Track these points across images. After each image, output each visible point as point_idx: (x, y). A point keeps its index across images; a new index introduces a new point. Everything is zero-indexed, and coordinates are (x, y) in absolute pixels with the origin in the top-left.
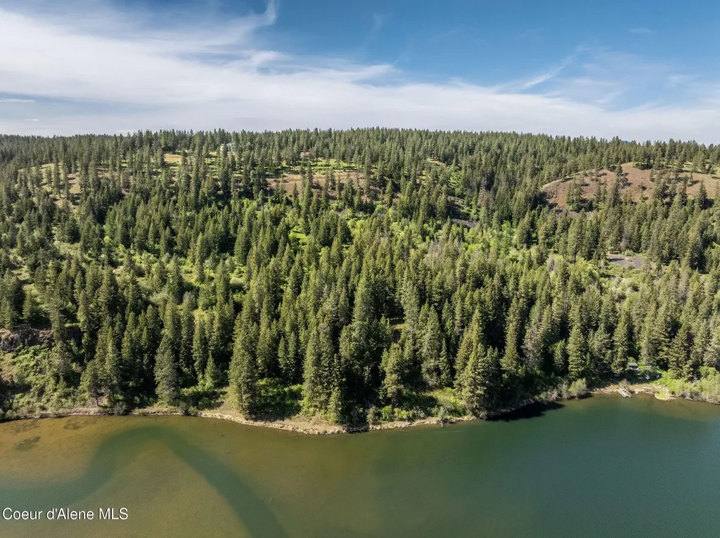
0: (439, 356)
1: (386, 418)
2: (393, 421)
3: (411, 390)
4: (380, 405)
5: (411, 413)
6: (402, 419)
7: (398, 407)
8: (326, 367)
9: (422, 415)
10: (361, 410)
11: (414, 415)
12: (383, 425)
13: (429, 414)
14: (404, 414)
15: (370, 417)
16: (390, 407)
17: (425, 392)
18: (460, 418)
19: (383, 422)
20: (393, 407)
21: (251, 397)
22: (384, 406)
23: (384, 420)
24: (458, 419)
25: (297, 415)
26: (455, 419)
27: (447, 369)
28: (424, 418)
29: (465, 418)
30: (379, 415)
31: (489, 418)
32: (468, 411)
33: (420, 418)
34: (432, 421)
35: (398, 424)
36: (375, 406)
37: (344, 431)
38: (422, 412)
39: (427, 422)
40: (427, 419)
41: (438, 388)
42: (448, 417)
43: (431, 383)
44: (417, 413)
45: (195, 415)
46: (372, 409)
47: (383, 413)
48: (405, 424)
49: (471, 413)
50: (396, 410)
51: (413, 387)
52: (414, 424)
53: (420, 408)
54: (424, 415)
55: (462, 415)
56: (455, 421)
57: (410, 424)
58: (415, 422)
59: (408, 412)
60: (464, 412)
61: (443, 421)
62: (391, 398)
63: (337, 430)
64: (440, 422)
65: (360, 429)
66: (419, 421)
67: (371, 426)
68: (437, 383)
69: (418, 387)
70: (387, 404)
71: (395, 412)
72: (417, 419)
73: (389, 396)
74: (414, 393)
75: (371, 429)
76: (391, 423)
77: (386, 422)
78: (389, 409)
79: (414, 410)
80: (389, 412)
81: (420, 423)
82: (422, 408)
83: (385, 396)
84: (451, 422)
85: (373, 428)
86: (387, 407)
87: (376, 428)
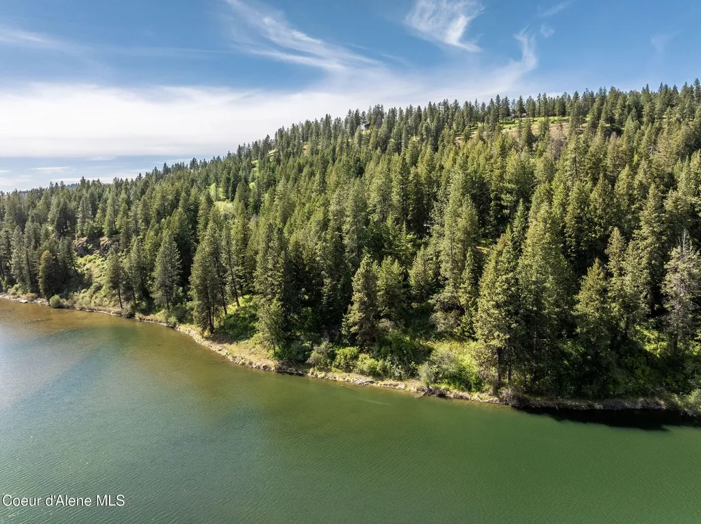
2: (350, 371)
4: (338, 341)
5: (379, 364)
7: (366, 351)
9: (399, 372)
10: (307, 344)
11: (385, 370)
12: (330, 375)
17: (427, 340)
18: (466, 394)
19: (333, 369)
22: (345, 346)
23: (337, 367)
24: (461, 393)
26: (453, 392)
27: (473, 305)
28: (400, 379)
29: (475, 396)
30: (333, 356)
31: (523, 406)
32: (486, 385)
33: (393, 377)
34: (412, 387)
36: (331, 341)
37: (273, 368)
38: (400, 367)
39: (401, 385)
40: (406, 382)
41: (456, 340)
42: (443, 387)
43: (441, 328)
44: (391, 367)
45: (173, 327)
46: (323, 346)
47: (338, 356)
48: (363, 379)
49: (491, 391)
50: (362, 356)
51: (410, 330)
52: (379, 385)
53: (400, 360)
54: (402, 373)
55: (473, 389)
56: (452, 396)
57: (372, 382)
58: (382, 380)
59: (376, 362)
60: (479, 386)
61: (431, 390)
62: (356, 334)
63: (264, 365)
64: (423, 390)
65: (296, 370)
66: (389, 382)
67: (311, 370)
68: (457, 331)
69: (418, 331)
70: (353, 345)
71: (360, 359)
72: (390, 377)
73: (353, 330)
74: (408, 338)
75: (309, 374)
76: (345, 374)
77: (338, 370)
78: (349, 351)
79: (387, 361)
80: (349, 356)
81: (391, 385)
82: (403, 361)
83: (349, 329)
84: (442, 395)
85: (312, 374)
86: (349, 348)
87: (317, 376)
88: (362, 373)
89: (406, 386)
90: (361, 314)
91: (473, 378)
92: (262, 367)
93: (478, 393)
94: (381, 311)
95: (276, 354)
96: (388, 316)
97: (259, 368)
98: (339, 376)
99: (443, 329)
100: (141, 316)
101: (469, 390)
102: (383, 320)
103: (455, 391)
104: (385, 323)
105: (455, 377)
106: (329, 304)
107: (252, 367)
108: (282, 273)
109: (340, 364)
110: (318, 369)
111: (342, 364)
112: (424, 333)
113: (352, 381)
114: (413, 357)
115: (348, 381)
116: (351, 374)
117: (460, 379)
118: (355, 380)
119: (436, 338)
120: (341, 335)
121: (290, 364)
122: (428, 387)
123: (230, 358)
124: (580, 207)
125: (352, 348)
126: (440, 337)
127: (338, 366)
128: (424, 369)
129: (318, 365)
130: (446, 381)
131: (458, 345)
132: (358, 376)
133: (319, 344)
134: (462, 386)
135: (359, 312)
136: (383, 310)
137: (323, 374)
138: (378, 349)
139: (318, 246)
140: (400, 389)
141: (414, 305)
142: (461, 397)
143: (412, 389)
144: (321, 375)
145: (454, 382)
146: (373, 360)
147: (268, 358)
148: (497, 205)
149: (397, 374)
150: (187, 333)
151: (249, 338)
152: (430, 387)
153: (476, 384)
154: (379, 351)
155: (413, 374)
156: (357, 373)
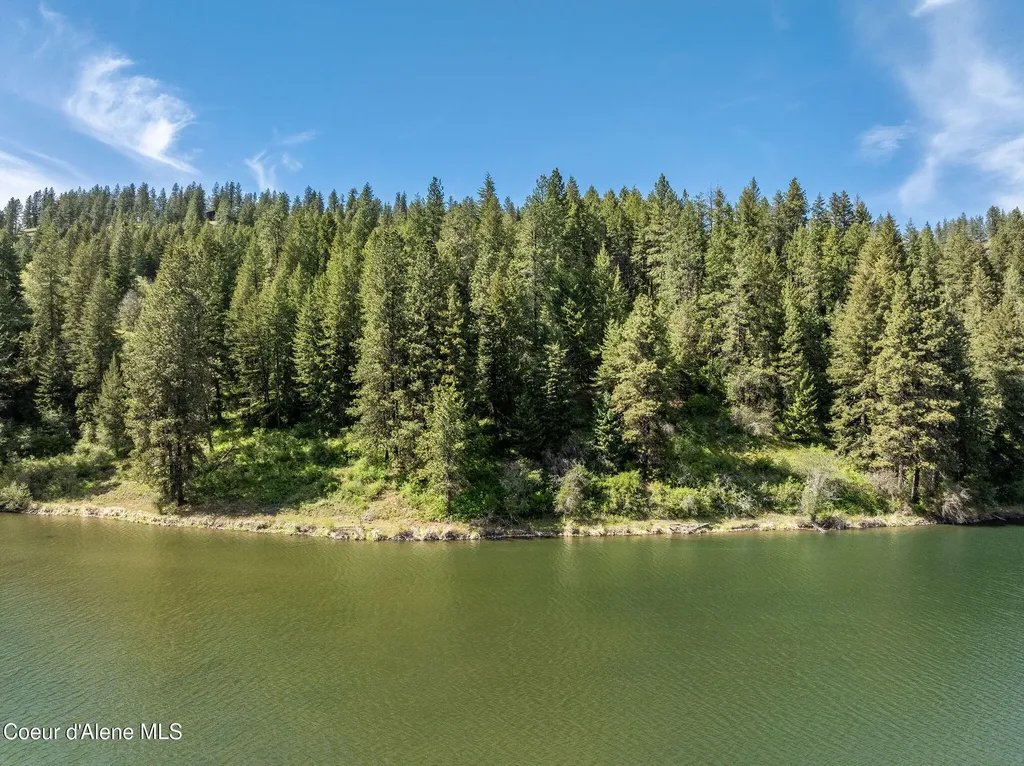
0: (777, 348)
1: (621, 506)
2: (645, 517)
3: (698, 441)
4: (598, 466)
5: (706, 494)
6: (676, 514)
7: (662, 477)
8: (418, 326)
9: (745, 505)
10: (535, 475)
11: (716, 502)
12: (613, 527)
13: (768, 505)
14: (685, 497)
15: (566, 495)
16: (635, 474)
17: (741, 449)
18: (876, 520)
19: (610, 517)
20: (645, 478)
21: (177, 429)
22: (612, 471)
23: (616, 512)
24: (868, 520)
25: (322, 501)
26: (856, 520)
27: (807, 385)
28: (750, 516)
29: (892, 519)
30: (596, 495)
32: (893, 503)
33: (739, 512)
37: (473, 534)
38: (742, 494)
39: (766, 524)
42: (834, 514)
44: (728, 496)
47: (612, 492)
48: (684, 525)
55: (879, 511)
56: (857, 526)
57: (707, 527)
58: (719, 523)
59: (694, 491)
62: (635, 446)
65: (529, 532)
66: (734, 523)
67: (569, 525)
72: (731, 516)
74: (709, 451)
75: (567, 533)
77: (619, 517)
78: (629, 479)
79: (717, 485)
81: (743, 527)
85: (576, 531)
86: (621, 475)
87: (587, 533)
93: (890, 514)
97: (434, 538)
103: (861, 517)
112: (730, 441)
113: (668, 530)
115: (659, 532)
116: (649, 522)
121: (506, 522)
122: (813, 520)
134: (862, 509)
137: (600, 528)
140: (767, 530)
143: (790, 525)
144: (597, 530)
147: (432, 521)
152: (817, 520)
156: (662, 518)
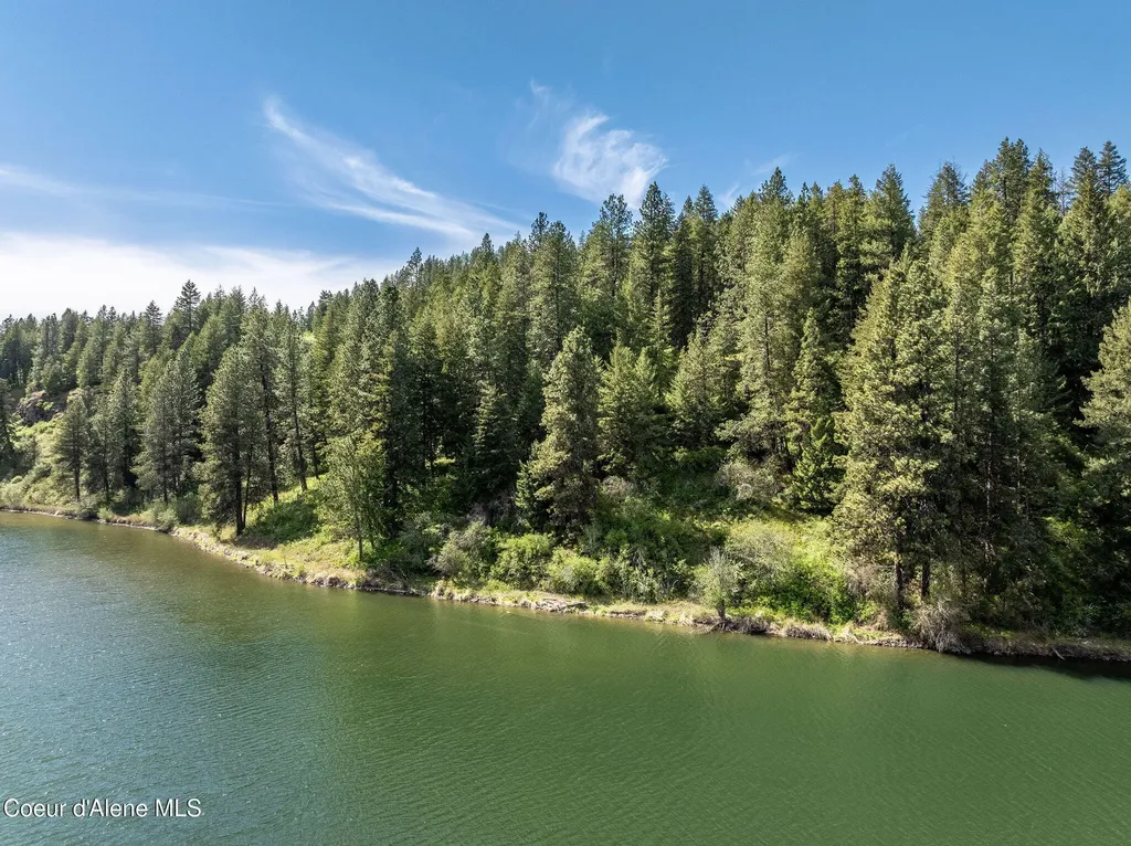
2: (531, 587)
3: (660, 504)
4: (506, 523)
7: (573, 543)
9: (647, 583)
10: (434, 529)
11: (613, 580)
12: (482, 594)
13: (674, 586)
17: (711, 518)
18: (819, 627)
19: (492, 582)
22: (520, 531)
23: (501, 578)
24: (806, 627)
26: (784, 624)
27: (820, 435)
29: (844, 631)
30: (491, 555)
33: (636, 597)
34: (681, 616)
35: (541, 600)
36: (490, 522)
37: (352, 583)
38: (651, 571)
39: (655, 612)
40: (667, 608)
41: (779, 518)
42: (759, 612)
43: (743, 492)
44: (629, 573)
45: (168, 531)
46: (470, 532)
47: (505, 555)
48: (561, 601)
49: (882, 618)
50: (559, 552)
51: (671, 500)
52: (599, 613)
53: (651, 558)
54: (656, 585)
55: (836, 617)
56: (782, 633)
57: (581, 607)
58: (607, 603)
59: (593, 563)
60: (848, 607)
61: (728, 622)
62: (547, 503)
63: (333, 576)
64: (709, 623)
65: (405, 587)
66: (622, 606)
67: (440, 583)
68: (779, 501)
69: (689, 501)
70: (540, 529)
71: (554, 558)
72: (627, 597)
73: (540, 493)
74: (667, 517)
75: (434, 594)
76: (518, 592)
77: (502, 584)
78: (531, 541)
79: (620, 558)
80: (529, 553)
81: (628, 613)
82: (659, 560)
83: (531, 493)
84: (758, 631)
85: (441, 593)
86: (530, 536)
87: (451, 596)
88: (560, 588)
89: (666, 614)
90: (561, 453)
91: (834, 591)
92: (326, 583)
93: (850, 624)
94: (605, 462)
95: (362, 556)
96: (621, 471)
97: (320, 582)
98: (505, 598)
99: (748, 494)
100: (110, 515)
101: (826, 618)
102: (610, 479)
103: (790, 622)
104: (614, 486)
105: (786, 590)
106: (491, 442)
107: (305, 582)
108: (390, 374)
109: (506, 571)
110: (456, 584)
111: (513, 571)
112: (705, 506)
113: (534, 605)
114: (680, 551)
115: (524, 605)
116: (532, 594)
117: (800, 593)
118: (541, 602)
119: (733, 513)
120: (514, 510)
121: (393, 575)
122: (722, 614)
123: (261, 569)
124: (1041, 241)
125: (537, 537)
126: (742, 510)
127: (504, 575)
128: (709, 575)
129: (456, 575)
130: (766, 599)
131: (787, 528)
132: (551, 596)
133: (462, 526)
134: (806, 611)
135: (556, 450)
136: (611, 459)
137: (467, 592)
138: (599, 534)
139: (473, 328)
140: (651, 620)
141: (680, 454)
142: (808, 635)
143: (682, 618)
144: (460, 595)
145: (786, 602)
146: (586, 560)
147: (344, 567)
148: (849, 266)
149: (643, 588)
150: (190, 538)
151: (311, 535)
152: (727, 615)
153: (840, 606)
154: (600, 540)
155: (681, 588)
156: (547, 590)
